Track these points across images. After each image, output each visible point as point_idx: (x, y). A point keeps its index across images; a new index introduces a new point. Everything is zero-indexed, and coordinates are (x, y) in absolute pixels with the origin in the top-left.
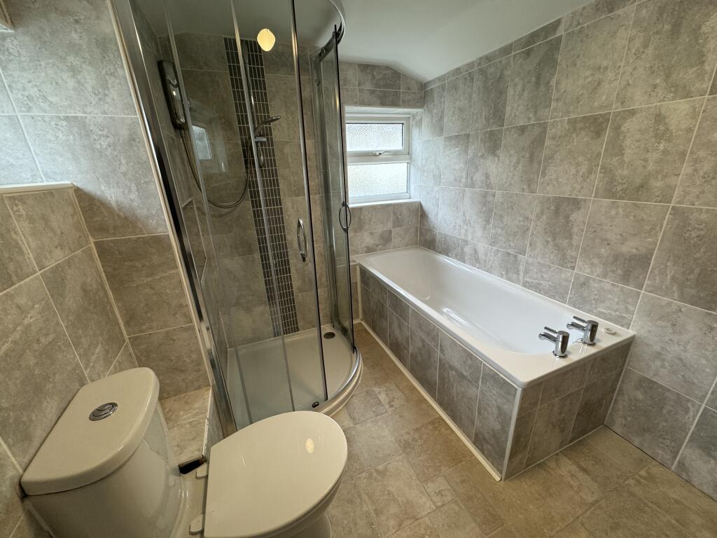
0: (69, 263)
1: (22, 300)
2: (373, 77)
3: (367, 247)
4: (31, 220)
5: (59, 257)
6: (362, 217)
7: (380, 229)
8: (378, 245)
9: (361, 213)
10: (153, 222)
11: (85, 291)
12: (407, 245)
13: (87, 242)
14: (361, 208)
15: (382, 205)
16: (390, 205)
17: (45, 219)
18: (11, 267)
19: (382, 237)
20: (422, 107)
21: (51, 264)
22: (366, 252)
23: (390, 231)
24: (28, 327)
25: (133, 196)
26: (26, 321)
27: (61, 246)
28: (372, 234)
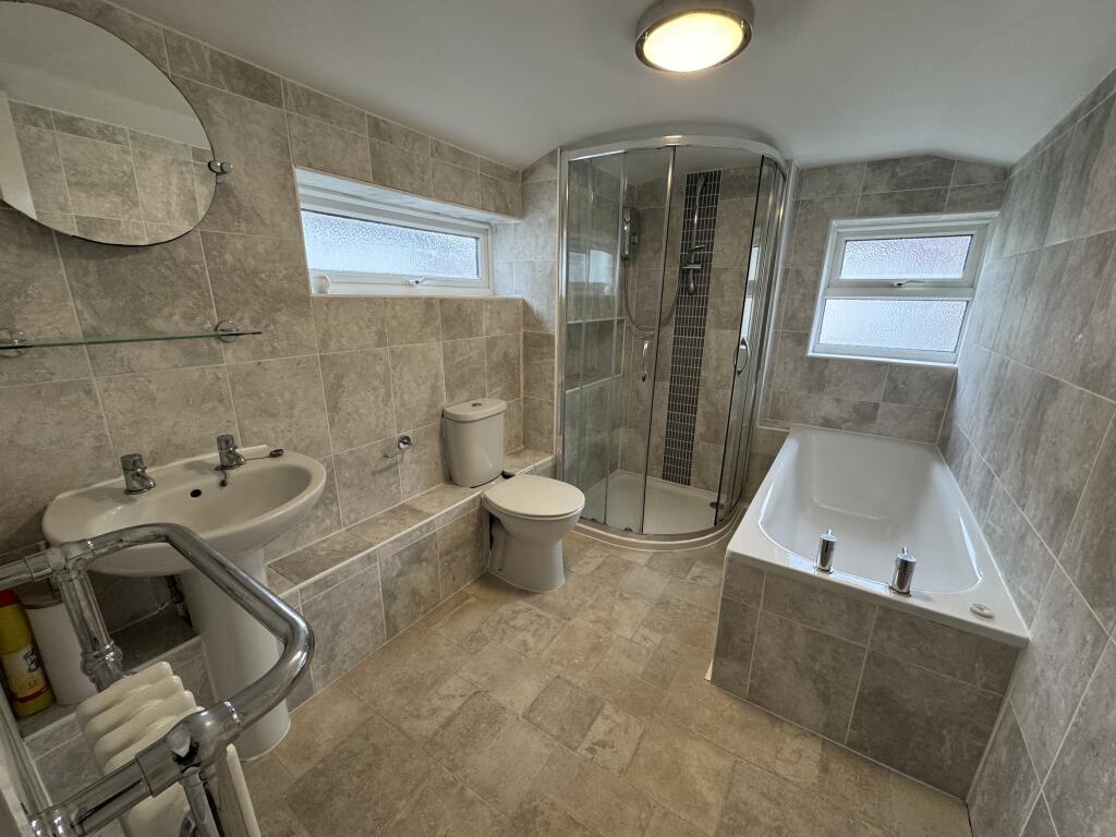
0: (502, 338)
1: (473, 345)
2: (894, 174)
3: (824, 418)
4: (491, 312)
5: (498, 333)
6: (827, 372)
7: (855, 397)
8: (845, 421)
9: (826, 367)
10: (549, 325)
11: (505, 354)
12: (908, 437)
13: (519, 331)
14: (827, 360)
15: (867, 362)
16: (886, 364)
17: (499, 313)
18: (475, 330)
19: (856, 409)
20: (998, 207)
21: (492, 335)
22: (822, 425)
23: (876, 406)
24: (470, 357)
25: (544, 307)
26: (471, 354)
27: (501, 328)
28: (838, 400)
